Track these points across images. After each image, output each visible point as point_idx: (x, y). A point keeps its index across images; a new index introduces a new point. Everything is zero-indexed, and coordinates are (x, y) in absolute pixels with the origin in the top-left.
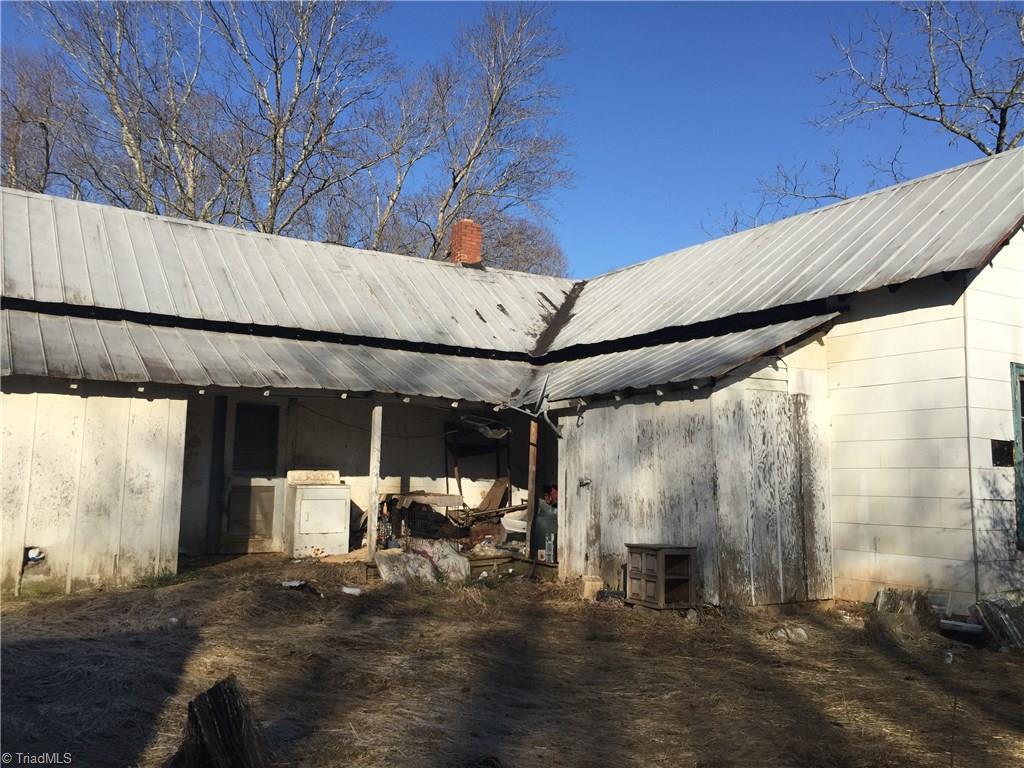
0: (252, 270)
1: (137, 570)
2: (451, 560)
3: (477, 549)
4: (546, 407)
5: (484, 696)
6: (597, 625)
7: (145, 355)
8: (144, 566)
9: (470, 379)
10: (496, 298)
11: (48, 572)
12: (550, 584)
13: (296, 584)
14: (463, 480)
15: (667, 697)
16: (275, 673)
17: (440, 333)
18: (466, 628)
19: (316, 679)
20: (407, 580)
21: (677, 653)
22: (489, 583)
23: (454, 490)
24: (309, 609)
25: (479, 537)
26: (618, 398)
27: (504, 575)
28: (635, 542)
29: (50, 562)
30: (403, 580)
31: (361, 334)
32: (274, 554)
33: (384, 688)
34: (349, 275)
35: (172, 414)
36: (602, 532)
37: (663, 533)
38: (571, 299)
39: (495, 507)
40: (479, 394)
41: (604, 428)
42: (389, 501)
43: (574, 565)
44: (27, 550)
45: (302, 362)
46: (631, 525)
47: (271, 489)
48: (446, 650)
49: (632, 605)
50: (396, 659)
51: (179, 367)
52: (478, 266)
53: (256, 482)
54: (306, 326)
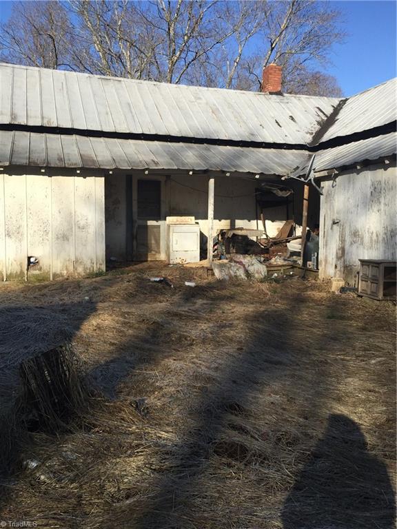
0: (144, 103)
1: (85, 269)
2: (257, 267)
3: (273, 261)
4: (312, 176)
5: (251, 353)
6: (336, 308)
7: (82, 153)
8: (88, 267)
9: (268, 161)
10: (289, 112)
11: (40, 269)
12: (313, 281)
13: (158, 279)
14: (267, 222)
15: (373, 362)
16: (130, 332)
17: (252, 135)
18: (250, 309)
19: (153, 336)
20: (230, 278)
21: (387, 330)
22: (276, 280)
23: (261, 227)
24: (162, 293)
25: (274, 254)
26: (358, 167)
27: (287, 275)
28: (366, 258)
29: (41, 264)
30: (227, 278)
31: (205, 137)
32: (162, 261)
33: (192, 345)
34: (200, 103)
35: (96, 185)
36: (346, 252)
37: (385, 253)
38: (337, 110)
39: (285, 236)
40: (273, 169)
41: (349, 187)
42: (222, 233)
43: (328, 271)
44: (29, 258)
45: (168, 154)
46: (364, 248)
47: (159, 227)
48: (236, 322)
49: (362, 297)
50: (204, 326)
51: (99, 159)
52: (279, 93)
53: (150, 223)
54: (173, 134)
